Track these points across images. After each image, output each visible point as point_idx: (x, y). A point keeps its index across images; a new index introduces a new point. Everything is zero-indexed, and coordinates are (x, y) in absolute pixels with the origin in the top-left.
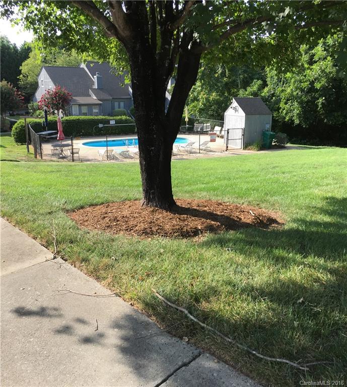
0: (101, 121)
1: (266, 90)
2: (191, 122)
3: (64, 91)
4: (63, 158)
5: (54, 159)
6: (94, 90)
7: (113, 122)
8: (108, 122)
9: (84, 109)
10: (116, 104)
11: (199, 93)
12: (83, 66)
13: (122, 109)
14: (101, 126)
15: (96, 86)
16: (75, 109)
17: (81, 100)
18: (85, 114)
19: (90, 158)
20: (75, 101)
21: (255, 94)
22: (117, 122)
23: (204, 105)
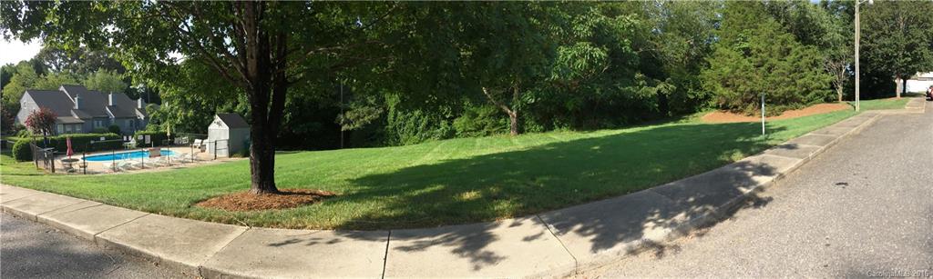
0: (93, 138)
1: (238, 107)
2: (173, 136)
3: (49, 111)
4: (73, 171)
5: (65, 172)
6: (75, 110)
7: (102, 139)
8: (98, 138)
9: (68, 129)
10: (95, 122)
11: (177, 110)
12: (62, 88)
13: (101, 127)
14: (92, 142)
15: (77, 107)
16: (60, 128)
17: (66, 120)
18: (69, 133)
19: (98, 171)
20: (59, 120)
21: (231, 111)
22: (106, 138)
23: (183, 121)
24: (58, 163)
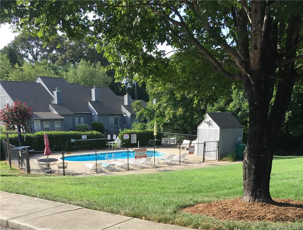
0: (73, 136)
1: (231, 105)
2: (160, 136)
3: (24, 106)
4: (51, 172)
5: (42, 173)
6: (53, 105)
7: (84, 137)
8: (80, 137)
9: (46, 126)
10: (77, 119)
11: (165, 108)
12: (39, 81)
13: (83, 124)
14: (73, 140)
15: (56, 101)
16: (37, 125)
17: (43, 115)
18: (47, 129)
19: (78, 172)
20: (36, 116)
21: (223, 109)
22: (89, 136)
23: (171, 120)
24: (34, 163)
